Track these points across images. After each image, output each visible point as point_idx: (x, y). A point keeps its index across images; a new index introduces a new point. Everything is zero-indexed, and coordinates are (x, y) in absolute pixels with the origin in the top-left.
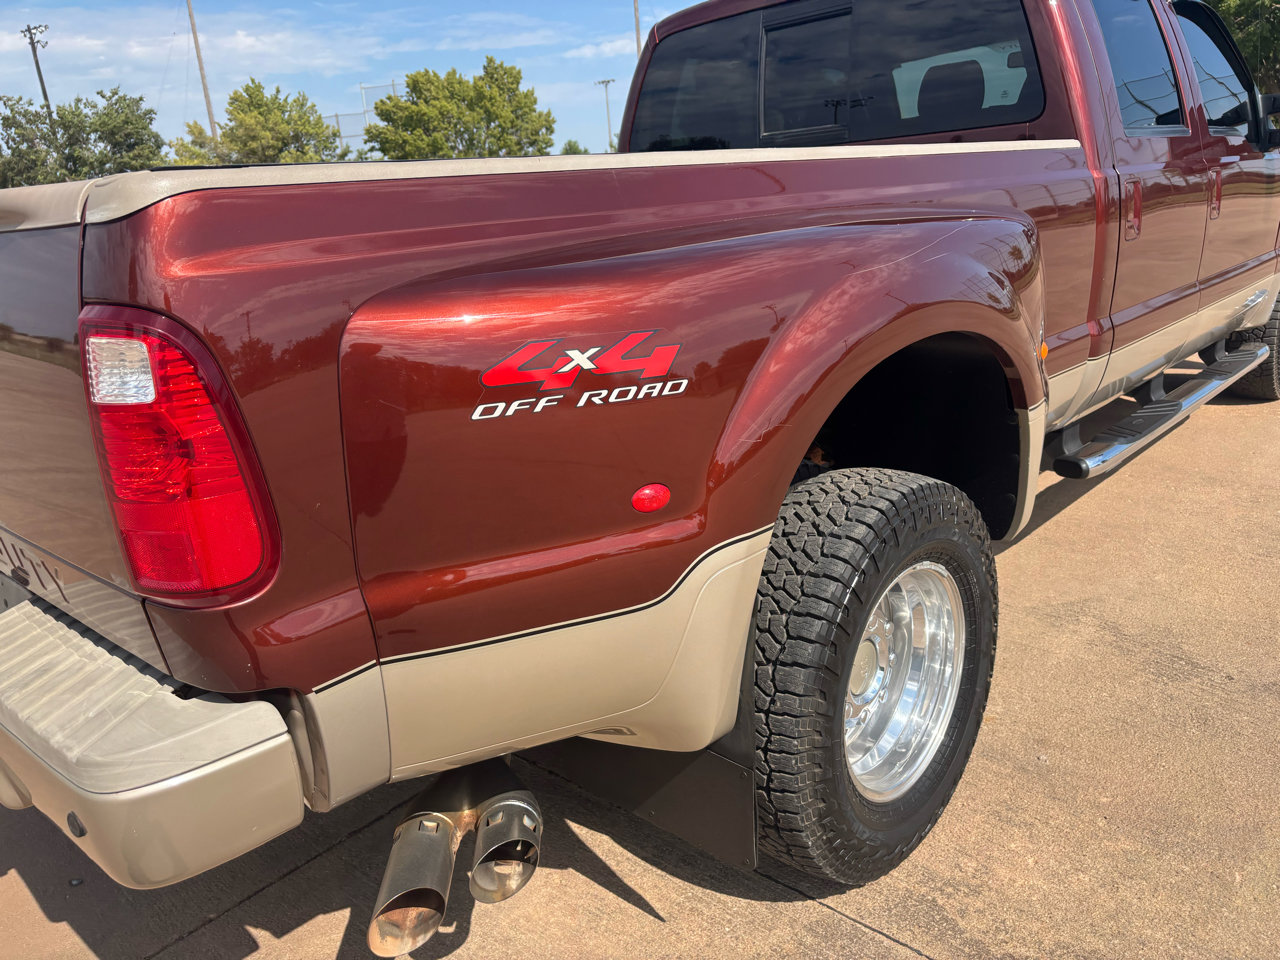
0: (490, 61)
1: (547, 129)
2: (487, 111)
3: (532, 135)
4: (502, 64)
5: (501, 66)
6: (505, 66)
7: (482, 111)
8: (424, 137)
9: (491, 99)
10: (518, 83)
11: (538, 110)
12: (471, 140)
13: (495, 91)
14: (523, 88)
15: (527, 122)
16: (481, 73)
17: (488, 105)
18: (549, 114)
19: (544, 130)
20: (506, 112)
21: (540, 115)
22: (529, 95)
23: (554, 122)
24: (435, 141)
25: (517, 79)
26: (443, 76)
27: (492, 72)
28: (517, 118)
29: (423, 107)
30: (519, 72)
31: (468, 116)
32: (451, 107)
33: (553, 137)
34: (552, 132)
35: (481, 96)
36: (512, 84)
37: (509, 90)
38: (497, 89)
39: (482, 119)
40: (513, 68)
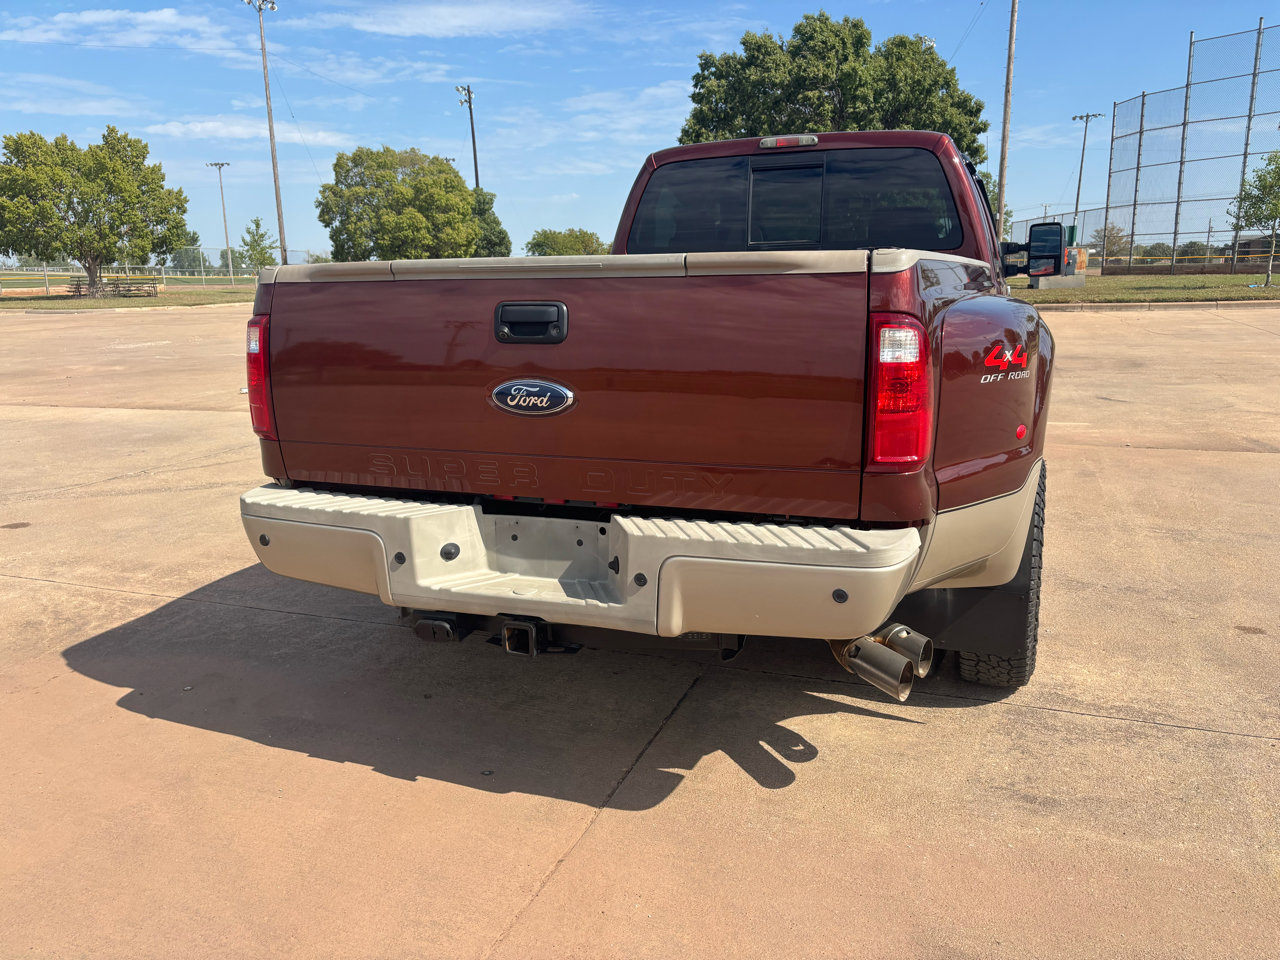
0: (112, 131)
1: (179, 208)
2: (108, 183)
3: (162, 213)
4: (126, 135)
5: (125, 137)
6: (129, 137)
7: (102, 183)
8: (29, 204)
9: (114, 172)
10: (144, 157)
11: (166, 188)
12: (87, 212)
13: (119, 164)
14: (149, 162)
15: (154, 200)
16: (101, 142)
17: (111, 177)
18: (180, 192)
19: (175, 210)
20: (132, 188)
21: (170, 192)
22: (156, 170)
23: (187, 201)
24: (42, 208)
25: (143, 152)
26: (50, 140)
27: (113, 142)
28: (143, 193)
29: (31, 172)
30: (146, 146)
31: (86, 187)
32: (65, 176)
33: (185, 217)
34: (184, 212)
35: (102, 168)
36: (137, 157)
37: (133, 163)
38: (120, 162)
39: (102, 192)
40: (139, 141)
